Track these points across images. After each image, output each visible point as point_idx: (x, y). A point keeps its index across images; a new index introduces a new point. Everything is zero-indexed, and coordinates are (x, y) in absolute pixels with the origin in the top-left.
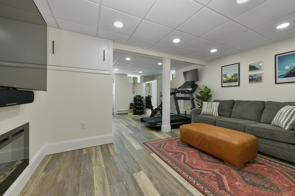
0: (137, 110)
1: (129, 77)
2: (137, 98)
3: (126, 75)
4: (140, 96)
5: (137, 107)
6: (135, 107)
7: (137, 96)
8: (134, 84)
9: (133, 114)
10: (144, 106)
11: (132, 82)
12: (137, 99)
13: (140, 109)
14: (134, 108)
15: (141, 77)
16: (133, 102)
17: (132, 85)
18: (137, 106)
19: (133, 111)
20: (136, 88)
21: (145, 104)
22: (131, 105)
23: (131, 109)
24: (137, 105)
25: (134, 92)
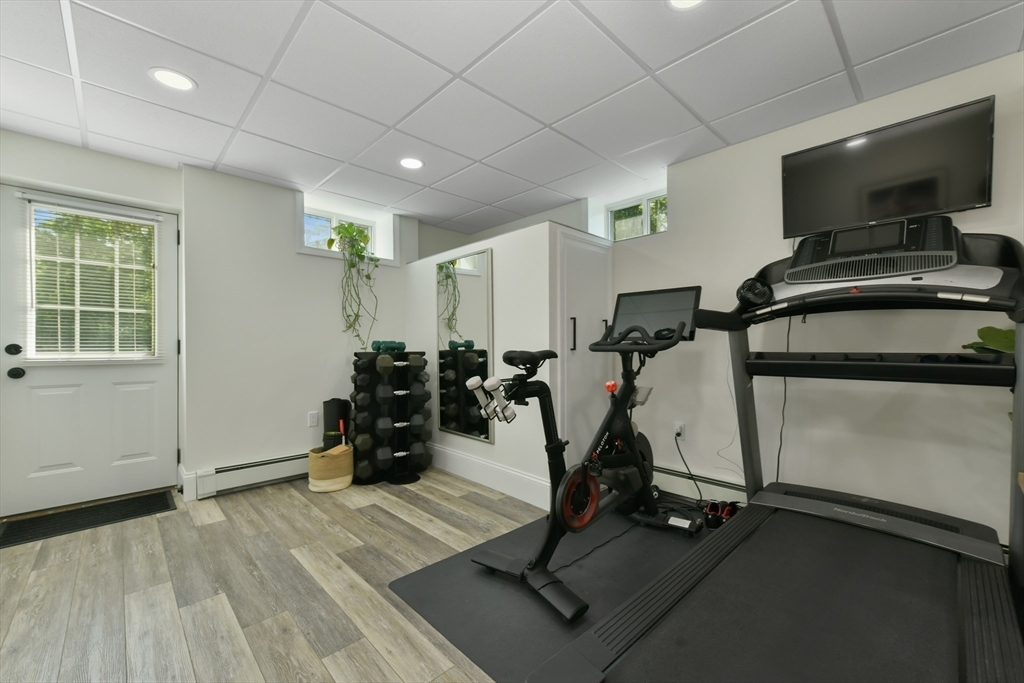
0: (383, 454)
1: (310, 216)
2: (384, 360)
3: (294, 192)
4: (402, 346)
5: (385, 430)
6: (369, 428)
7: (377, 346)
8: (352, 265)
9: (349, 478)
10: (428, 415)
11: (335, 248)
12: (386, 368)
13: (401, 439)
14: (359, 440)
15: (401, 219)
16: (345, 390)
17: (338, 270)
18: (383, 423)
19: (349, 461)
20: (364, 292)
21: (434, 404)
22: (336, 410)
23: (330, 442)
24: (381, 415)
25: (352, 323)
